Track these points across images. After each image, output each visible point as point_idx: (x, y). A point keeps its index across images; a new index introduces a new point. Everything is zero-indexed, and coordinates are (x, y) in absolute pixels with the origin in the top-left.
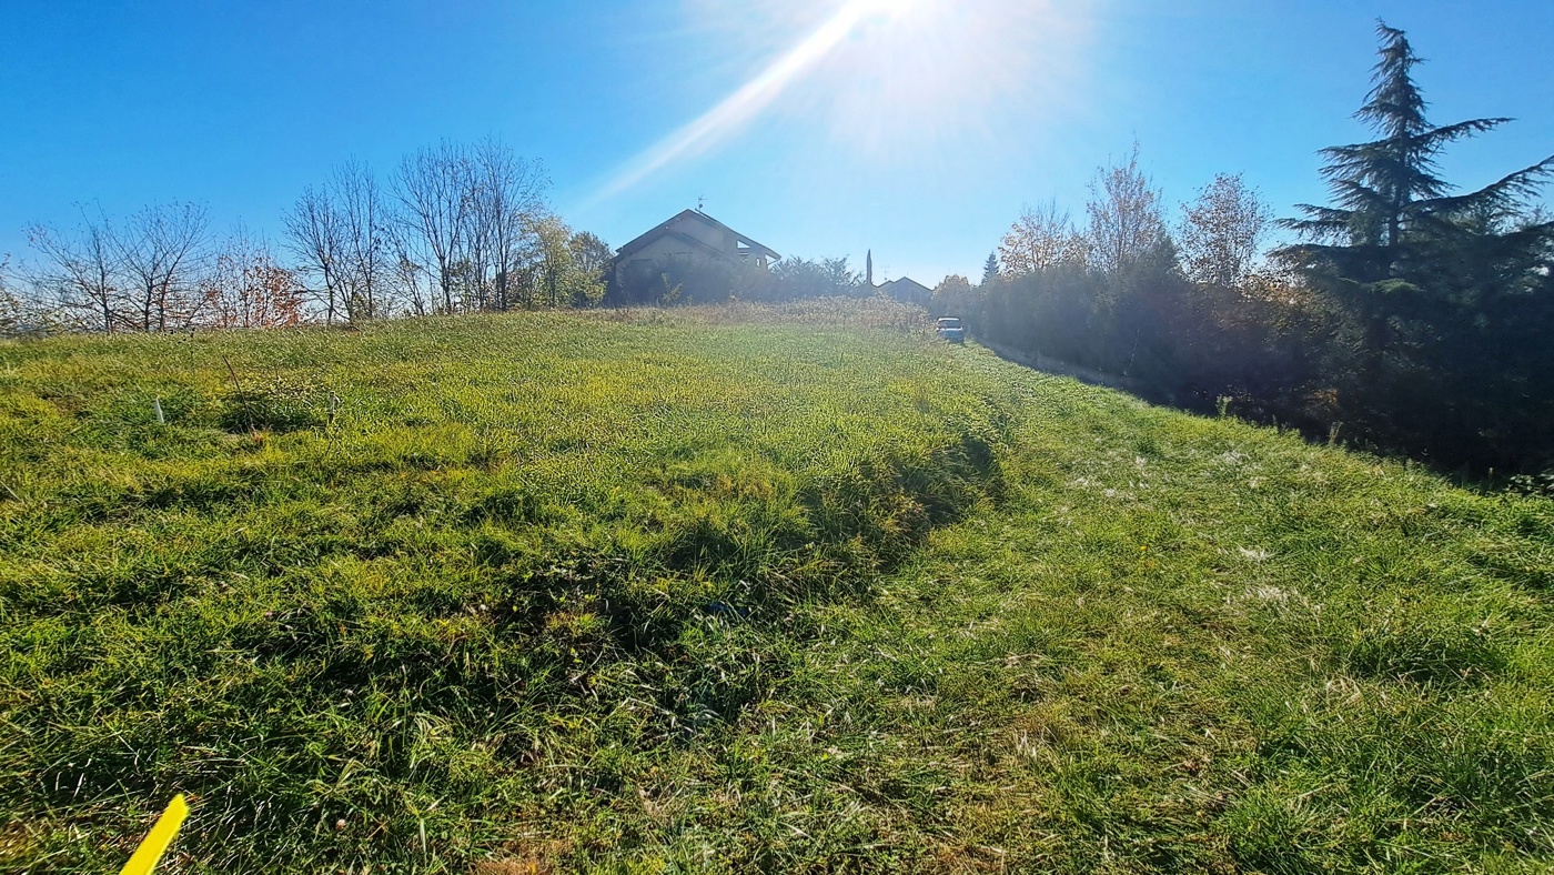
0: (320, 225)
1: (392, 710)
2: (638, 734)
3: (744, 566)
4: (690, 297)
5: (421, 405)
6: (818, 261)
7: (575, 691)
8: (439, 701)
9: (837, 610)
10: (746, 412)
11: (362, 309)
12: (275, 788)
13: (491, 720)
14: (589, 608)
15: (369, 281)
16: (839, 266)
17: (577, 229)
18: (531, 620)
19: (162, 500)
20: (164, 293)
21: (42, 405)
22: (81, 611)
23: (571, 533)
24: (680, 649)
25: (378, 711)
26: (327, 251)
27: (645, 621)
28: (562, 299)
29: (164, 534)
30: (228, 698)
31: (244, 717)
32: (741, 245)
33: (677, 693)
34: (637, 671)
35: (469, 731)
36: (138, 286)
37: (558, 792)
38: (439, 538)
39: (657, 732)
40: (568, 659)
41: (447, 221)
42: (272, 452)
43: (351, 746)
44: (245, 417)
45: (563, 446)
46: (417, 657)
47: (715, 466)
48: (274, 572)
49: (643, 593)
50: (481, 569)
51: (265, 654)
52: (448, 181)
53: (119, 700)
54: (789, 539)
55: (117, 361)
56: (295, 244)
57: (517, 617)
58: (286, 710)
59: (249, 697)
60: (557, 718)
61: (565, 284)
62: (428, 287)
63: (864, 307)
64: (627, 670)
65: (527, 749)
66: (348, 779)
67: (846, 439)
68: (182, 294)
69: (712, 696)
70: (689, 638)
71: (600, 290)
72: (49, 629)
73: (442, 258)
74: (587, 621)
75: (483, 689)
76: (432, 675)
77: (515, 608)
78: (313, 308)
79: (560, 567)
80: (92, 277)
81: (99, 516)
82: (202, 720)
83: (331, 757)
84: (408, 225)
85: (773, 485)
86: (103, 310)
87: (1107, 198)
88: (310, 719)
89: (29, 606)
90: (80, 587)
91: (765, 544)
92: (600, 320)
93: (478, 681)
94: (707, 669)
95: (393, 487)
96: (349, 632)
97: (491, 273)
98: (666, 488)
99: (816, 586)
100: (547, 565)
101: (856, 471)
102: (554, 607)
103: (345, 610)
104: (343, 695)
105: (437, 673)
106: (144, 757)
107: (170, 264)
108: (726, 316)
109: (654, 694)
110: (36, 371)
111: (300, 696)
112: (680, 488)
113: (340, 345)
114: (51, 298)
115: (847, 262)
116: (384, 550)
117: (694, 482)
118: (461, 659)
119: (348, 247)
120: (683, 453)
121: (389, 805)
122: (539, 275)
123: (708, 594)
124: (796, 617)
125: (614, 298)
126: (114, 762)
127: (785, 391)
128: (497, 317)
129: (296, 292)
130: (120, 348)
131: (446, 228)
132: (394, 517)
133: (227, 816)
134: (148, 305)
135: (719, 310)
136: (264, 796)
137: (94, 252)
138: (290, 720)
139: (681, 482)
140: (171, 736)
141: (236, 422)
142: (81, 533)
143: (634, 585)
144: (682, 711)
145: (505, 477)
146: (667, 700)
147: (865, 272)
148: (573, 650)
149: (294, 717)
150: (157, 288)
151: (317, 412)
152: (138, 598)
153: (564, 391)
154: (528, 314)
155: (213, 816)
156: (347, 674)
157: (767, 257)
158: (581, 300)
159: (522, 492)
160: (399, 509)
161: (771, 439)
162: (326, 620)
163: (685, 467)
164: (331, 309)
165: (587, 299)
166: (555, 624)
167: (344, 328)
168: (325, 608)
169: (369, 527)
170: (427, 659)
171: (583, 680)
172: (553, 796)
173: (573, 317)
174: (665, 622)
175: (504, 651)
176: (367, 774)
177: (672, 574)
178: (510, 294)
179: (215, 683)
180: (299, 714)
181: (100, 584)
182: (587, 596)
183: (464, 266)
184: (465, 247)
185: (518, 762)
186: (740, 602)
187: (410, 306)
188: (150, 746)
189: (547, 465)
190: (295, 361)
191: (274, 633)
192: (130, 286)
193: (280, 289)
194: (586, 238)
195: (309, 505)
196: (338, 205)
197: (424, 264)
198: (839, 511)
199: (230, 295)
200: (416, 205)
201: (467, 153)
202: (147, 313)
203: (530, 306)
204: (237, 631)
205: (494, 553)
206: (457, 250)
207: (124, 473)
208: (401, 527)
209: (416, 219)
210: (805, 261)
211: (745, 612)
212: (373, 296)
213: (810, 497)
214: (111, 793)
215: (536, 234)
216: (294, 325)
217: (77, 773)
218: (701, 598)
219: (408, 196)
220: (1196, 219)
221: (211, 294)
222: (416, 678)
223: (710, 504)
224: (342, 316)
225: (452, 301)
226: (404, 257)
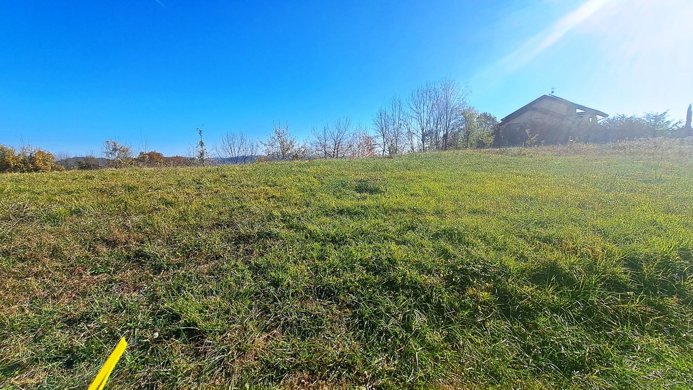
0: (383, 120)
1: (406, 305)
2: (510, 359)
3: (579, 293)
4: (543, 142)
5: (415, 188)
6: (640, 115)
7: (479, 326)
8: (424, 309)
9: (653, 340)
10: (582, 206)
11: (393, 150)
12: (370, 317)
13: (442, 324)
14: (487, 290)
15: (396, 140)
16: (658, 118)
17: (481, 111)
18: (460, 287)
19: (341, 212)
20: (339, 146)
21: (314, 180)
22: (324, 243)
23: (480, 251)
24: (536, 326)
25: (401, 303)
26: (384, 129)
27: (516, 305)
28: (471, 144)
29: (342, 224)
30: (358, 281)
31: (362, 289)
32: (578, 111)
33: (534, 347)
34: (511, 328)
35: (434, 325)
36: (333, 144)
37: (470, 368)
38: (424, 242)
39: (521, 363)
40: (477, 310)
41: (425, 114)
42: (370, 201)
43: (393, 313)
44: (361, 188)
45: (475, 212)
46: (415, 289)
47: (561, 233)
48: (370, 243)
49: (515, 291)
50: (440, 259)
51: (368, 270)
52: (428, 98)
53: (333, 272)
54: (614, 285)
56: (375, 128)
57: (454, 283)
58: (374, 292)
59: (364, 283)
60: (470, 335)
61: (473, 138)
62: (416, 141)
63: (682, 143)
64: (505, 325)
65: (457, 343)
66: (391, 325)
67: (665, 231)
68: (343, 146)
69: (554, 357)
70: (541, 321)
71: (491, 139)
72: (317, 245)
73: (423, 130)
74: (485, 295)
75: (440, 309)
76: (421, 297)
77: (454, 280)
78: (378, 150)
79: (474, 267)
80: (323, 141)
81: (327, 215)
82: (351, 286)
83: (387, 314)
84: (412, 117)
85: (603, 251)
86: (324, 151)
88: (380, 298)
89: (313, 238)
90: (324, 235)
91: (595, 284)
92: (491, 155)
93: (437, 305)
94: (552, 342)
95: (407, 219)
96: (393, 270)
97: (441, 134)
98: (531, 242)
99: (635, 320)
100: (468, 264)
101: (674, 253)
102: (471, 284)
103: (392, 262)
104: (391, 293)
105: (423, 296)
106: (338, 292)
107: (341, 137)
108: (566, 151)
109: (520, 343)
110: (312, 170)
111: (378, 288)
112: (538, 242)
113: (388, 163)
114: (314, 148)
115: (667, 114)
116: (404, 243)
117: (547, 240)
118: (432, 294)
119: (391, 127)
120: (541, 224)
121: (404, 341)
122: (462, 134)
123: (553, 302)
124: (617, 334)
125: (497, 143)
126: (331, 291)
127: (611, 195)
128: (443, 153)
129: (374, 145)
130: (330, 163)
131: (425, 117)
132: (407, 231)
133: (357, 321)
134: (335, 150)
135: (559, 148)
136: (366, 319)
137: (324, 134)
138: (375, 296)
139: (539, 239)
140: (344, 288)
141: (359, 190)
142: (324, 219)
143: (511, 284)
144: (535, 357)
145: (448, 223)
146: (528, 349)
147: (685, 120)
148: (479, 307)
149: (376, 295)
150: (337, 145)
151: (382, 188)
152: (336, 242)
153: (474, 186)
154: (456, 151)
155: (353, 319)
156: (391, 286)
157: (597, 116)
158: (481, 145)
159: (457, 230)
160: (409, 228)
161: (600, 223)
162: (386, 264)
163: (544, 233)
164: (384, 151)
165: (484, 144)
166: (471, 292)
167: (388, 157)
168: (386, 259)
169: (400, 233)
170: (419, 289)
171: (483, 322)
172: (468, 369)
173: (477, 152)
174: (527, 309)
175: (448, 296)
176: (397, 326)
177: (533, 286)
178: (448, 143)
179: (355, 275)
180: (377, 295)
181: (328, 235)
182: (487, 284)
183: (431, 132)
184: (432, 124)
185: (453, 347)
186: (575, 312)
187: (410, 149)
188: (339, 290)
189: (467, 220)
190: (374, 169)
191: (371, 263)
192: (331, 144)
193: (369, 144)
194: (485, 115)
195: (380, 221)
196: (389, 113)
197: (416, 132)
198: (657, 277)
199: (355, 146)
200: (415, 109)
201: (436, 85)
202: (334, 152)
203: (458, 148)
204: (361, 260)
205: (445, 254)
206: (429, 125)
207: (333, 203)
208: (410, 235)
209: (415, 115)
210: (628, 117)
211: (578, 319)
212: (398, 145)
213: (632, 263)
214: (329, 300)
215: (462, 116)
216: (374, 157)
217: (323, 291)
218: (550, 303)
219: (412, 106)
221: (350, 146)
222: (416, 296)
223: (557, 254)
224: (387, 153)
225: (425, 146)
226: (409, 130)
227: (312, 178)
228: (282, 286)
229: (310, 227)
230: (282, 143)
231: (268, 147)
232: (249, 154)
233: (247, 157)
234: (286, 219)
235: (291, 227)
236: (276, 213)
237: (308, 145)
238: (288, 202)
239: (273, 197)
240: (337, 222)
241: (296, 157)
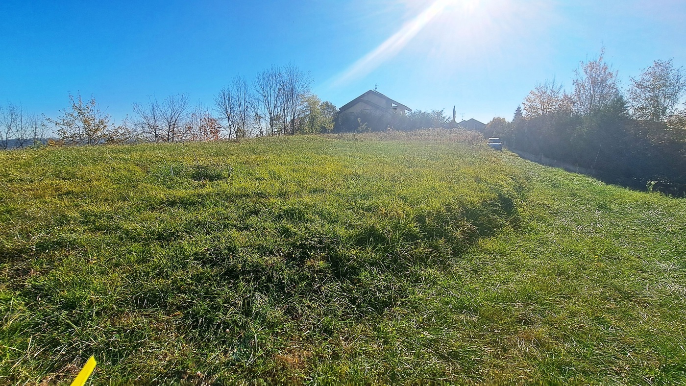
0: (227, 101)
1: (247, 290)
2: (340, 313)
3: (388, 247)
4: (370, 129)
5: (261, 172)
6: (429, 111)
7: (315, 292)
8: (264, 289)
9: (431, 271)
10: (393, 179)
11: (241, 134)
12: (205, 314)
13: (283, 299)
14: (323, 258)
15: (243, 123)
16: (439, 114)
17: (323, 100)
18: (300, 261)
19: (172, 204)
20: (174, 128)
21: (136, 168)
22: (147, 242)
23: (317, 226)
24: (359, 280)
25: (242, 290)
26: (229, 111)
27: (345, 266)
28: (316, 130)
29: (172, 216)
30: (191, 278)
31: (196, 286)
32: (393, 105)
33: (357, 299)
34: (341, 287)
35: (276, 303)
36: (166, 126)
37: (307, 332)
38: (266, 225)
39: (348, 314)
40: (314, 278)
41: (273, 98)
42: (209, 188)
43: (232, 302)
44: (201, 175)
45: (315, 191)
46: (256, 272)
47: (378, 203)
48: (208, 233)
49: (345, 254)
50: (281, 239)
51: (204, 264)
53: (158, 275)
54: (410, 237)
55: (158, 153)
56: (218, 109)
57: (294, 259)
58: (210, 285)
59: (198, 278)
60: (308, 302)
61: (317, 124)
62: (265, 125)
63: (451, 132)
64: (336, 286)
65: (296, 312)
66: (230, 314)
67: (439, 194)
68: (180, 128)
69: (372, 301)
70: (364, 275)
71: (332, 126)
72: (137, 247)
73: (271, 114)
74: (321, 264)
75: (281, 287)
76: (262, 278)
77: (293, 255)
78: (224, 133)
79: (312, 240)
80: (152, 122)
81: (153, 209)
82: (183, 285)
83: (225, 305)
84: (259, 100)
85: (404, 213)
86: (155, 134)
87: (585, 77)
88: (218, 290)
89: (131, 238)
90: (147, 233)
91: (399, 238)
92: (332, 139)
93: (278, 283)
94: (371, 290)
95: (250, 203)
96: (233, 258)
97: (289, 119)
98: (357, 212)
99: (422, 259)
100: (306, 239)
101: (443, 208)
102: (309, 256)
103: (232, 250)
104: (230, 282)
105: (264, 278)
106: (164, 296)
107: (176, 117)
108: (385, 137)
109: (348, 297)
110: (135, 156)
111: (215, 281)
112: (362, 211)
113: (233, 148)
114: (139, 130)
115: (443, 112)
116: (246, 228)
117: (368, 209)
118: (272, 273)
119: (236, 109)
120: (366, 196)
121: (244, 327)
122: (307, 119)
123: (372, 258)
124: (412, 272)
125: (337, 129)
126: (155, 297)
127: (411, 170)
128: (290, 137)
129: (218, 128)
130: (160, 148)
131: (273, 101)
132: (250, 215)
133: (189, 322)
134: (169, 132)
136: (202, 316)
137: (153, 113)
138: (211, 289)
139: (363, 209)
140: (173, 290)
141: (197, 177)
142: (147, 214)
143: (341, 251)
144: (359, 306)
145: (292, 202)
146: (353, 301)
147: (452, 116)
148: (315, 275)
149: (213, 288)
150: (172, 126)
151: (225, 174)
152: (164, 239)
153: (316, 168)
154: (302, 136)
155: (185, 321)
156: (231, 274)
157: (405, 110)
158: (323, 130)
159: (298, 209)
160: (252, 213)
161: (404, 192)
162: (225, 253)
163: (367, 203)
164: (230, 134)
165: (326, 130)
166: (309, 263)
167: (234, 141)
168: (225, 248)
169: (241, 218)
170: (260, 272)
171: (319, 287)
172: (305, 333)
173: (320, 137)
174: (353, 268)
175: (288, 272)
176: (238, 313)
177: (357, 248)
178: (296, 128)
179: (187, 272)
180: (215, 287)
181: (152, 232)
182: (322, 254)
183: (278, 116)
184: (279, 109)
185: (292, 317)
186: (386, 262)
187: (258, 133)
188: (166, 292)
189: (307, 199)
190: (217, 154)
191: (207, 256)
192: (163, 125)
193: (212, 126)
194: (327, 104)
195: (221, 209)
196: (234, 93)
197: (264, 116)
198: (434, 226)
199: (196, 129)
200: (262, 92)
202: (168, 135)
203: (303, 133)
204: (195, 254)
205: (286, 233)
206: (276, 110)
207: (160, 193)
208: (253, 220)
209: (261, 98)
210: (423, 112)
211: (388, 267)
212: (245, 129)
213: (420, 219)
214: (154, 307)
215: (307, 103)
216: (217, 140)
217: (144, 299)
218: (369, 260)
219: (259, 89)
220: (639, 85)
221: (189, 128)
222: (256, 278)
223: (375, 219)
224: (234, 137)
225: (274, 131)
226: (256, 113)
227: (132, 167)
228: (80, 306)
229: (127, 226)
230: (86, 122)
231: (63, 127)
232: (29, 135)
233: (26, 141)
234: (87, 219)
235: (98, 229)
236: (73, 214)
237: (130, 126)
238: (94, 198)
239: (68, 193)
240: (165, 216)
241: (111, 140)
